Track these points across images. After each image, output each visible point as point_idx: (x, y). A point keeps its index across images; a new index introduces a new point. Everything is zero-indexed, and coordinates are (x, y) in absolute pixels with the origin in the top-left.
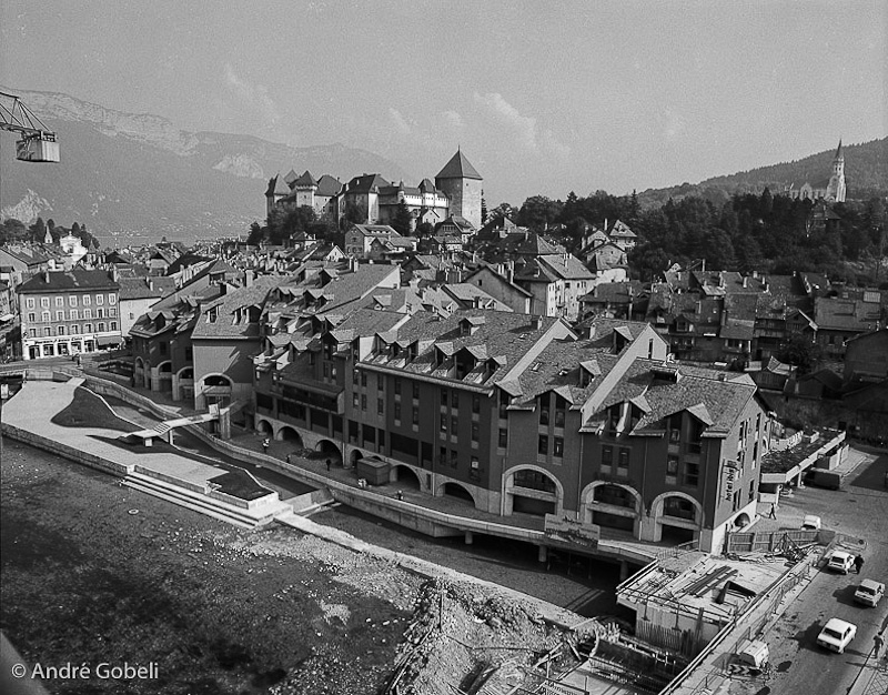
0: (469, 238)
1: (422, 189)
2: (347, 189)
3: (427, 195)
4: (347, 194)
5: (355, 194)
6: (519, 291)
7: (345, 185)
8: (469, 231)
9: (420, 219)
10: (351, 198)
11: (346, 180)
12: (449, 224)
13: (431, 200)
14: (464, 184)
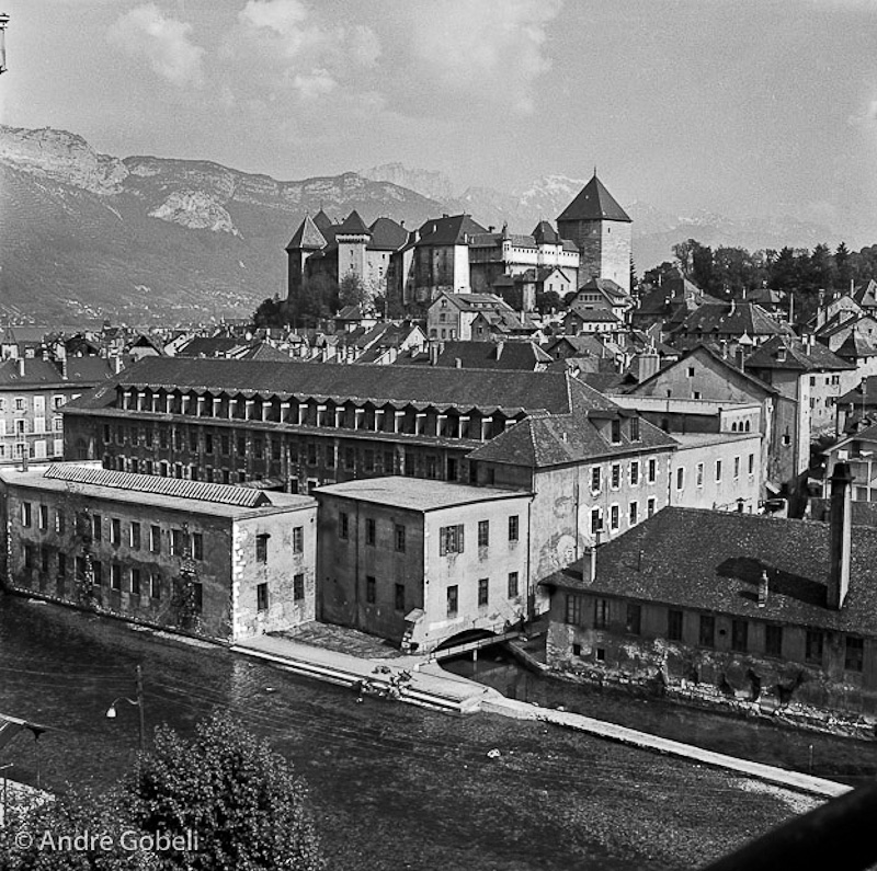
0: (627, 314)
1: (540, 237)
2: (418, 238)
3: (546, 247)
4: (418, 248)
5: (432, 246)
6: (755, 385)
7: (413, 234)
8: (622, 302)
9: (539, 285)
10: (424, 254)
11: (413, 224)
12: (592, 290)
13: (552, 255)
14: (604, 231)
